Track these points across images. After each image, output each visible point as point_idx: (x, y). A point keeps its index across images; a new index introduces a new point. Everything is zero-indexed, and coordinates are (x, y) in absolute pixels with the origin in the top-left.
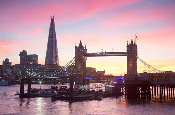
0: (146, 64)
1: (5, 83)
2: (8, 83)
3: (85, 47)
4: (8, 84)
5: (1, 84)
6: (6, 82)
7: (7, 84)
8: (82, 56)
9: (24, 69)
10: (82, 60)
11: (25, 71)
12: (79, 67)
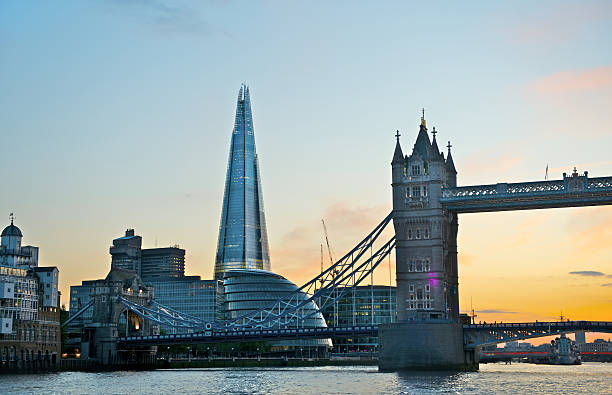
8: (435, 204)
9: (112, 290)
10: (436, 231)
11: (119, 301)
12: (419, 268)
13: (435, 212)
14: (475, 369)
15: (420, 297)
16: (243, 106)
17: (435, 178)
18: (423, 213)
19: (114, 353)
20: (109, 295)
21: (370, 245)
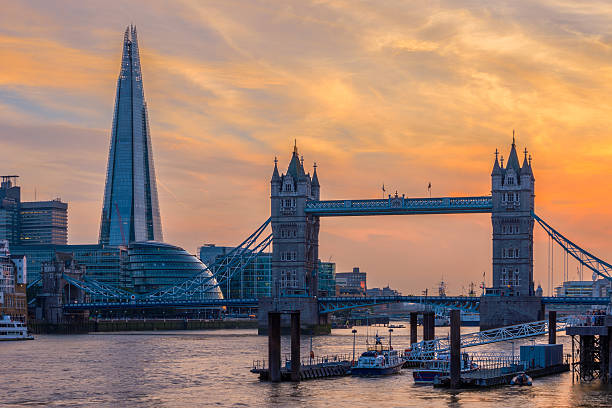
0: (569, 246)
1: (16, 329)
2: (26, 329)
3: (311, 176)
4: (25, 333)
5: (3, 333)
6: (19, 326)
7: (21, 334)
8: (301, 213)
9: (57, 268)
10: (301, 232)
11: (62, 277)
12: (289, 258)
13: (300, 219)
14: (328, 333)
15: (289, 278)
16: (130, 50)
17: (301, 194)
18: (292, 219)
19: (60, 316)
20: (55, 272)
21: (254, 240)
